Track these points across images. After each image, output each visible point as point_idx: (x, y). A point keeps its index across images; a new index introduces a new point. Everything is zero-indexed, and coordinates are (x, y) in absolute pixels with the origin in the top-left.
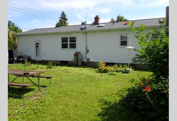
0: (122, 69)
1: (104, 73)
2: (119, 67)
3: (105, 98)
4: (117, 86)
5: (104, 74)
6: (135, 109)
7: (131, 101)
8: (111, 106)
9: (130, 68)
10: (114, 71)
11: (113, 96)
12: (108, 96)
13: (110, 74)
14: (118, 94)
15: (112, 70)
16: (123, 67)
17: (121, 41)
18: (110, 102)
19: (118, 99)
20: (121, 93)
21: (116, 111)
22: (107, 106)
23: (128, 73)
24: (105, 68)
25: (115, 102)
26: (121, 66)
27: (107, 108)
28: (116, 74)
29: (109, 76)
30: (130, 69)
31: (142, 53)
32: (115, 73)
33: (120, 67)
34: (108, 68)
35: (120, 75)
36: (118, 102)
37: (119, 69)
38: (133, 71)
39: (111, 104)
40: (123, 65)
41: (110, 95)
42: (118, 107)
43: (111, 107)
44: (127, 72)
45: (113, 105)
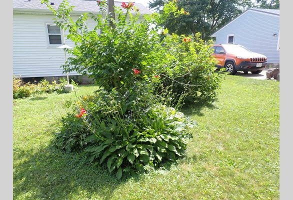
0: (58, 87)
1: (21, 97)
2: (50, 83)
3: (21, 145)
4: (47, 119)
5: (22, 100)
6: (76, 148)
7: (69, 138)
8: (33, 156)
9: (70, 83)
10: (42, 92)
11: (38, 136)
12: (28, 140)
13: (33, 99)
14: (47, 132)
15: (37, 91)
16: (58, 83)
17: (49, 36)
18: (32, 150)
19: (47, 140)
20: (53, 128)
21: (42, 162)
22: (24, 159)
23: (69, 92)
24: (22, 87)
25: (42, 147)
26: (55, 82)
27: (25, 162)
28: (46, 96)
29: (31, 101)
30: (70, 85)
31: (77, 56)
32: (44, 95)
33: (52, 84)
34: (28, 88)
35: (54, 98)
36: (47, 145)
37: (51, 87)
38: (77, 88)
39: (33, 154)
40: (58, 79)
41: (33, 137)
42: (48, 154)
43: (34, 159)
44: (65, 91)
45: (37, 154)
